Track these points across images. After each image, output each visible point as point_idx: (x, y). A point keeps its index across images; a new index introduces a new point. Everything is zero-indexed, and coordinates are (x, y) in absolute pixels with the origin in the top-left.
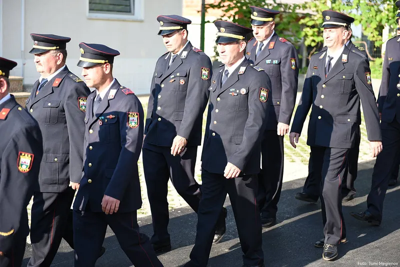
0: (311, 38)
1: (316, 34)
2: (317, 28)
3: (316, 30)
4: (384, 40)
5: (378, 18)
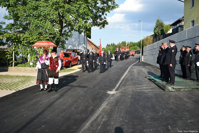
0: (9, 57)
3: (10, 55)
4: (29, 58)
5: (27, 52)
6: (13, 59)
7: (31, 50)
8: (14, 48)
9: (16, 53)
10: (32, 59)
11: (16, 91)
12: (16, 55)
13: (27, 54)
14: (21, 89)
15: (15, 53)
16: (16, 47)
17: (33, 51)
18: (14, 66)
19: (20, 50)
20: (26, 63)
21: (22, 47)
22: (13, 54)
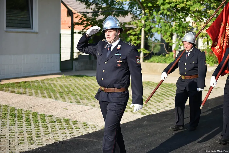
0: (134, 41)
1: (136, 39)
2: (137, 36)
3: (136, 37)
4: (173, 42)
5: (170, 30)
6: (142, 46)
7: (180, 25)
8: (145, 21)
9: (147, 32)
10: (180, 45)
11: (143, 116)
12: (147, 36)
13: (172, 35)
14: (154, 113)
15: (145, 32)
16: (148, 19)
17: (183, 27)
18: (144, 61)
19: (157, 26)
20: (167, 55)
21: (161, 19)
22: (141, 35)
